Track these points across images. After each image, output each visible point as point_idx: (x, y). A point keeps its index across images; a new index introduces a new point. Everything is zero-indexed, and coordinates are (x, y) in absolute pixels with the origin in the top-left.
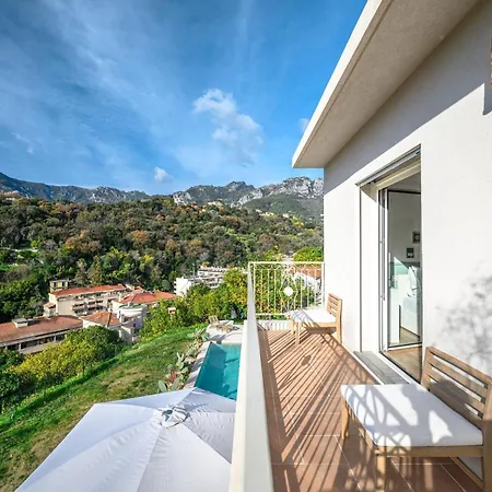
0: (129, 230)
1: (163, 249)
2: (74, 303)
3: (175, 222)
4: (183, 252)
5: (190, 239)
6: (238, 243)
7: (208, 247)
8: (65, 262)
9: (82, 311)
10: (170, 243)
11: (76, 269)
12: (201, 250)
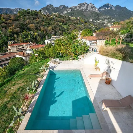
0: (29, 24)
1: (40, 31)
2: (16, 48)
3: (43, 21)
4: (46, 31)
5: (48, 27)
6: (63, 28)
7: (54, 30)
8: (10, 35)
9: (19, 50)
10: (42, 28)
11: (14, 38)
12: (52, 31)
